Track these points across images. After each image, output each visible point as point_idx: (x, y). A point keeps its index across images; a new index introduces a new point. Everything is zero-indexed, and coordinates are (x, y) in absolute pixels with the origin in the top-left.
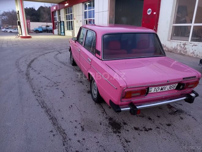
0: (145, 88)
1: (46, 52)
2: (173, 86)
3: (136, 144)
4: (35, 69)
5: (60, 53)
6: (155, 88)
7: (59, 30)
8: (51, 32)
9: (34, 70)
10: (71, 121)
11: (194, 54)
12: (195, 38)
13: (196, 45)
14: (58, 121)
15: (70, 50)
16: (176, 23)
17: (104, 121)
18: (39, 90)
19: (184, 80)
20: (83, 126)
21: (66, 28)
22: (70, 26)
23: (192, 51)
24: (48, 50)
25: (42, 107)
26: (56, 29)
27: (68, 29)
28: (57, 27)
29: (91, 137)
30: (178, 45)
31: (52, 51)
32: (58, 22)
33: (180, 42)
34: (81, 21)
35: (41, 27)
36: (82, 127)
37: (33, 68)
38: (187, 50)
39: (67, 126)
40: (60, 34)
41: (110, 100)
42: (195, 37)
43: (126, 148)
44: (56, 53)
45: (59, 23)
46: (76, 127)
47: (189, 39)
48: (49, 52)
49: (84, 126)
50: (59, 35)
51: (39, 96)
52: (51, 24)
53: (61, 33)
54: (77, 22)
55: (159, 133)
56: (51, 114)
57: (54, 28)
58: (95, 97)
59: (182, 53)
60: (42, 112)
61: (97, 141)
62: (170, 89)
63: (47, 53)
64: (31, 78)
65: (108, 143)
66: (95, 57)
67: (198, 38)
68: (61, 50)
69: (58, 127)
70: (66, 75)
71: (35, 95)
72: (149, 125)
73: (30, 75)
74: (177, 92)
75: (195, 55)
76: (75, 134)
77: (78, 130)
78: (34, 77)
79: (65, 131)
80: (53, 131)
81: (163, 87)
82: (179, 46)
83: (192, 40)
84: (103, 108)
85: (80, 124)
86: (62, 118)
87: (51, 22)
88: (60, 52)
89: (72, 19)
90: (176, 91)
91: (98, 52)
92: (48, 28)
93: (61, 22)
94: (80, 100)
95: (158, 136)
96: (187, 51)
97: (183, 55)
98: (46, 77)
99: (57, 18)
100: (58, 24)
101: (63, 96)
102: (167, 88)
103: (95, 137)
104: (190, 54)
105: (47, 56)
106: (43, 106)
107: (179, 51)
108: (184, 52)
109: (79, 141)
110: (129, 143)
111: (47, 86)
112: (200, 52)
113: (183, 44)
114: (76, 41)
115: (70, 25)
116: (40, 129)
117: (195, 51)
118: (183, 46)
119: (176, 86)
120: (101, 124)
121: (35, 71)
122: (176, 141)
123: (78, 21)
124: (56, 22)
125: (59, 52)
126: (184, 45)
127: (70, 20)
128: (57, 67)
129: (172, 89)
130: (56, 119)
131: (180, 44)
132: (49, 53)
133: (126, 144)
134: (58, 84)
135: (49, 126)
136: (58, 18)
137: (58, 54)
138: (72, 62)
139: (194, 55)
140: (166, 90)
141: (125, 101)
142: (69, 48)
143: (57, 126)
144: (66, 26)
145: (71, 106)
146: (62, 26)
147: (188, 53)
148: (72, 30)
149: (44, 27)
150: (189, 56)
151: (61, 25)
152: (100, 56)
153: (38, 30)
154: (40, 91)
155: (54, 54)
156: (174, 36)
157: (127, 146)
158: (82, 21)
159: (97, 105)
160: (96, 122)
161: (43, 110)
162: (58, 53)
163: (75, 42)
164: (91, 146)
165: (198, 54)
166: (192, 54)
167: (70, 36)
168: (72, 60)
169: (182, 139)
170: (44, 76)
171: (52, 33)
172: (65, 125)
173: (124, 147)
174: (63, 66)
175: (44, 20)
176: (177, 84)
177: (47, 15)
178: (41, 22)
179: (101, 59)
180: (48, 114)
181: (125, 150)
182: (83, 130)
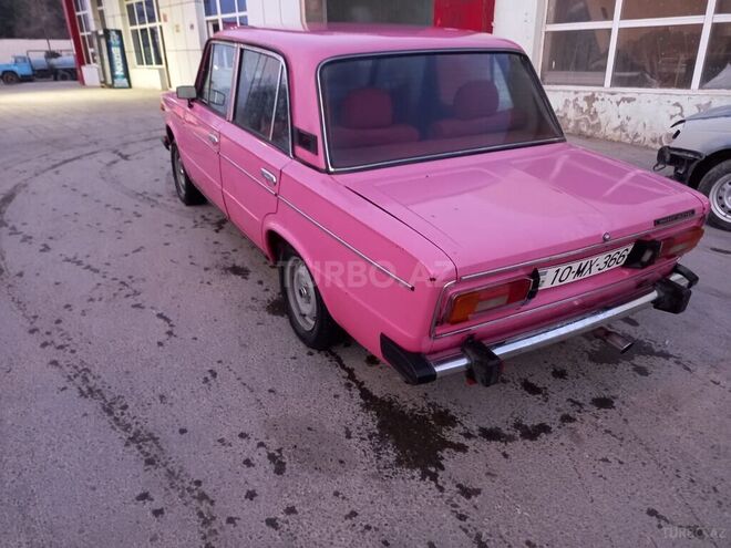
0: (522, 273)
1: (61, 159)
2: (617, 256)
3: (504, 497)
4: (26, 231)
5: (125, 157)
6: (558, 271)
7: (103, 65)
8: (72, 75)
9: (20, 237)
10: (221, 441)
11: (624, 131)
12: (628, 74)
13: (629, 100)
14: (165, 448)
15: (169, 140)
16: (558, 20)
17: (360, 419)
18: (58, 322)
19: (661, 227)
20: (277, 454)
21: (132, 58)
22: (151, 48)
23: (616, 123)
24: (70, 148)
25: (82, 393)
26: (89, 62)
27: (140, 62)
28: (93, 55)
29: (320, 496)
30: (566, 100)
31: (89, 151)
32: (96, 32)
33: (576, 92)
34: (192, 27)
35: (24, 59)
36: (271, 457)
37: (14, 228)
38: (601, 117)
39: (211, 465)
40: (110, 82)
41: (383, 337)
42: (625, 71)
43: (468, 521)
44: (108, 157)
45: (99, 37)
46: (248, 463)
47: (604, 77)
48: (78, 158)
49: (279, 451)
50: (104, 84)
51: (61, 347)
52: (65, 46)
53: (114, 77)
54: (178, 31)
55: (578, 439)
56: (129, 421)
57: (81, 59)
58: (309, 324)
59: (584, 129)
60: (86, 415)
61: (347, 512)
62: (606, 269)
63: (66, 162)
64: (11, 271)
65: (392, 508)
66: (295, 162)
67: (635, 74)
68: (125, 144)
69: (171, 474)
70: (167, 244)
71: (44, 345)
72: (534, 412)
73: (8, 258)
74: (629, 278)
75: (627, 136)
76: (251, 495)
77: (261, 475)
78: (24, 266)
79: (203, 487)
80: (152, 495)
81: (584, 262)
82: (571, 105)
83: (617, 82)
84: (343, 367)
85: (261, 445)
86: (183, 431)
87: (68, 38)
88: (125, 153)
89: (152, 19)
90: (626, 273)
91: (307, 141)
92: (54, 61)
93: (107, 33)
94: (245, 346)
95: (577, 450)
96: (599, 124)
97: (588, 137)
98: (79, 263)
99: (91, 17)
100: (95, 42)
101: (170, 333)
102: (599, 263)
103: (336, 494)
104: (612, 132)
105: (70, 173)
106: (85, 389)
107: (572, 125)
108: (589, 127)
109: (272, 523)
110: (476, 500)
111: (91, 300)
112: (645, 125)
113: (587, 99)
114: (193, 100)
115: (146, 45)
116: (90, 493)
117: (629, 119)
118: (584, 105)
119: (626, 253)
120: (349, 436)
121: (27, 239)
122: (644, 464)
123: (181, 28)
124: (85, 34)
125: (120, 154)
126: (591, 99)
127: (148, 26)
128: (122, 214)
129: (615, 266)
130: (155, 440)
131: (577, 99)
132: (76, 162)
133: (464, 505)
134: (135, 286)
135: (130, 473)
136: (95, 19)
137: (114, 162)
138: (183, 192)
139: (624, 134)
140: (595, 271)
141: (448, 335)
142: (165, 133)
143: (163, 470)
144: (133, 49)
145: (209, 375)
146: (116, 51)
147: (603, 130)
148: (159, 61)
149: (38, 58)
150: (606, 140)
151: (109, 46)
152: (317, 154)
153: (13, 73)
154: (61, 325)
155: (100, 162)
156: (550, 68)
157: (472, 510)
158: (196, 26)
159: (319, 358)
160: (327, 426)
161: (92, 406)
162: (116, 157)
163: (191, 106)
164: (328, 535)
165: (640, 130)
166: (618, 133)
167: (154, 90)
168: (182, 181)
169: (661, 451)
170: (71, 256)
171: (76, 82)
172: (198, 461)
173: (462, 517)
174: (145, 208)
175: (33, 29)
176: (630, 247)
177: (45, 9)
178: (23, 36)
179: (324, 167)
180: (116, 419)
181: (466, 531)
182: (280, 469)
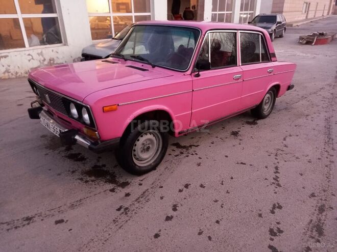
11: (9, 72)
13: (5, 57)
23: (3, 70)
75: (12, 74)
104: (3, 75)
112: (19, 67)
117: (9, 66)
139: (10, 74)
